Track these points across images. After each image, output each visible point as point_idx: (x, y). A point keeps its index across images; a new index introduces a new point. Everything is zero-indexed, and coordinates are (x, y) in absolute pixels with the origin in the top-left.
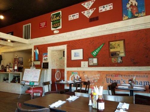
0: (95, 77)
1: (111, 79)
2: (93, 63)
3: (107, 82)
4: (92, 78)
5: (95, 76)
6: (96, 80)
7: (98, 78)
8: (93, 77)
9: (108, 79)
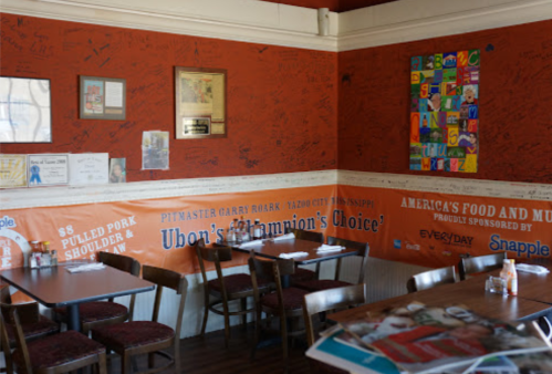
0: (114, 231)
1: (177, 230)
2: (105, 108)
3: (165, 246)
4: (99, 239)
5: (117, 225)
6: (121, 242)
7: (129, 234)
8: (106, 235)
9: (168, 232)
